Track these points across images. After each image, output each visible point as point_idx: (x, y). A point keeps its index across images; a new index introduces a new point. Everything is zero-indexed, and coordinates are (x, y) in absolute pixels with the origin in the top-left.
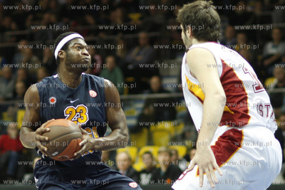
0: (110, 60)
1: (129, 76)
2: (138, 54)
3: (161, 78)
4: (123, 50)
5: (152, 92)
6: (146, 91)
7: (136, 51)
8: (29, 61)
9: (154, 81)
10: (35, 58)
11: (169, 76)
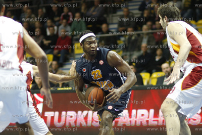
0: (77, 15)
1: (90, 24)
2: (94, 11)
3: (108, 24)
4: (85, 9)
5: (103, 33)
6: (100, 33)
7: (93, 9)
8: (30, 17)
9: (104, 26)
10: (33, 16)
11: (113, 24)
